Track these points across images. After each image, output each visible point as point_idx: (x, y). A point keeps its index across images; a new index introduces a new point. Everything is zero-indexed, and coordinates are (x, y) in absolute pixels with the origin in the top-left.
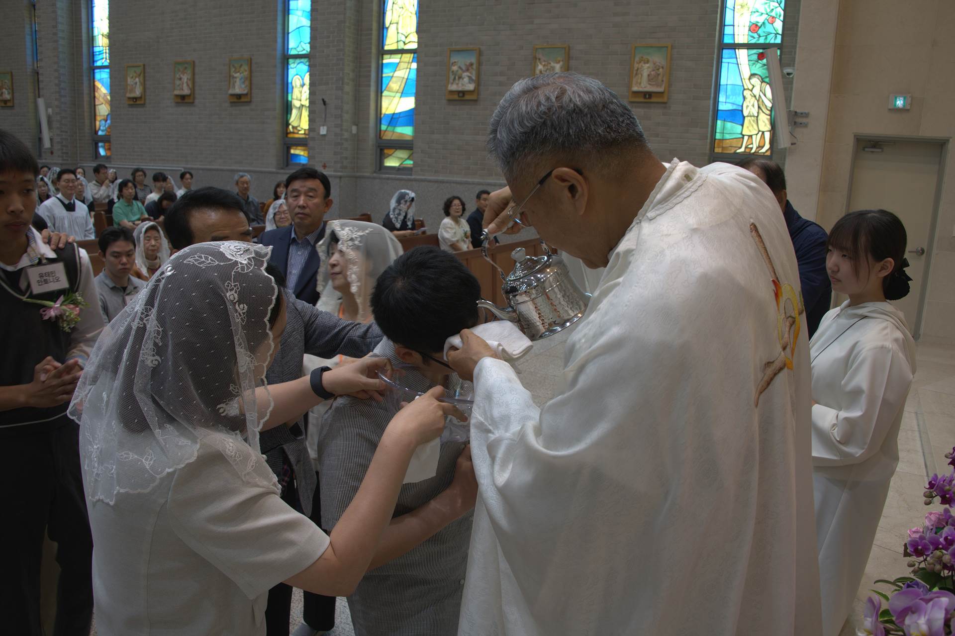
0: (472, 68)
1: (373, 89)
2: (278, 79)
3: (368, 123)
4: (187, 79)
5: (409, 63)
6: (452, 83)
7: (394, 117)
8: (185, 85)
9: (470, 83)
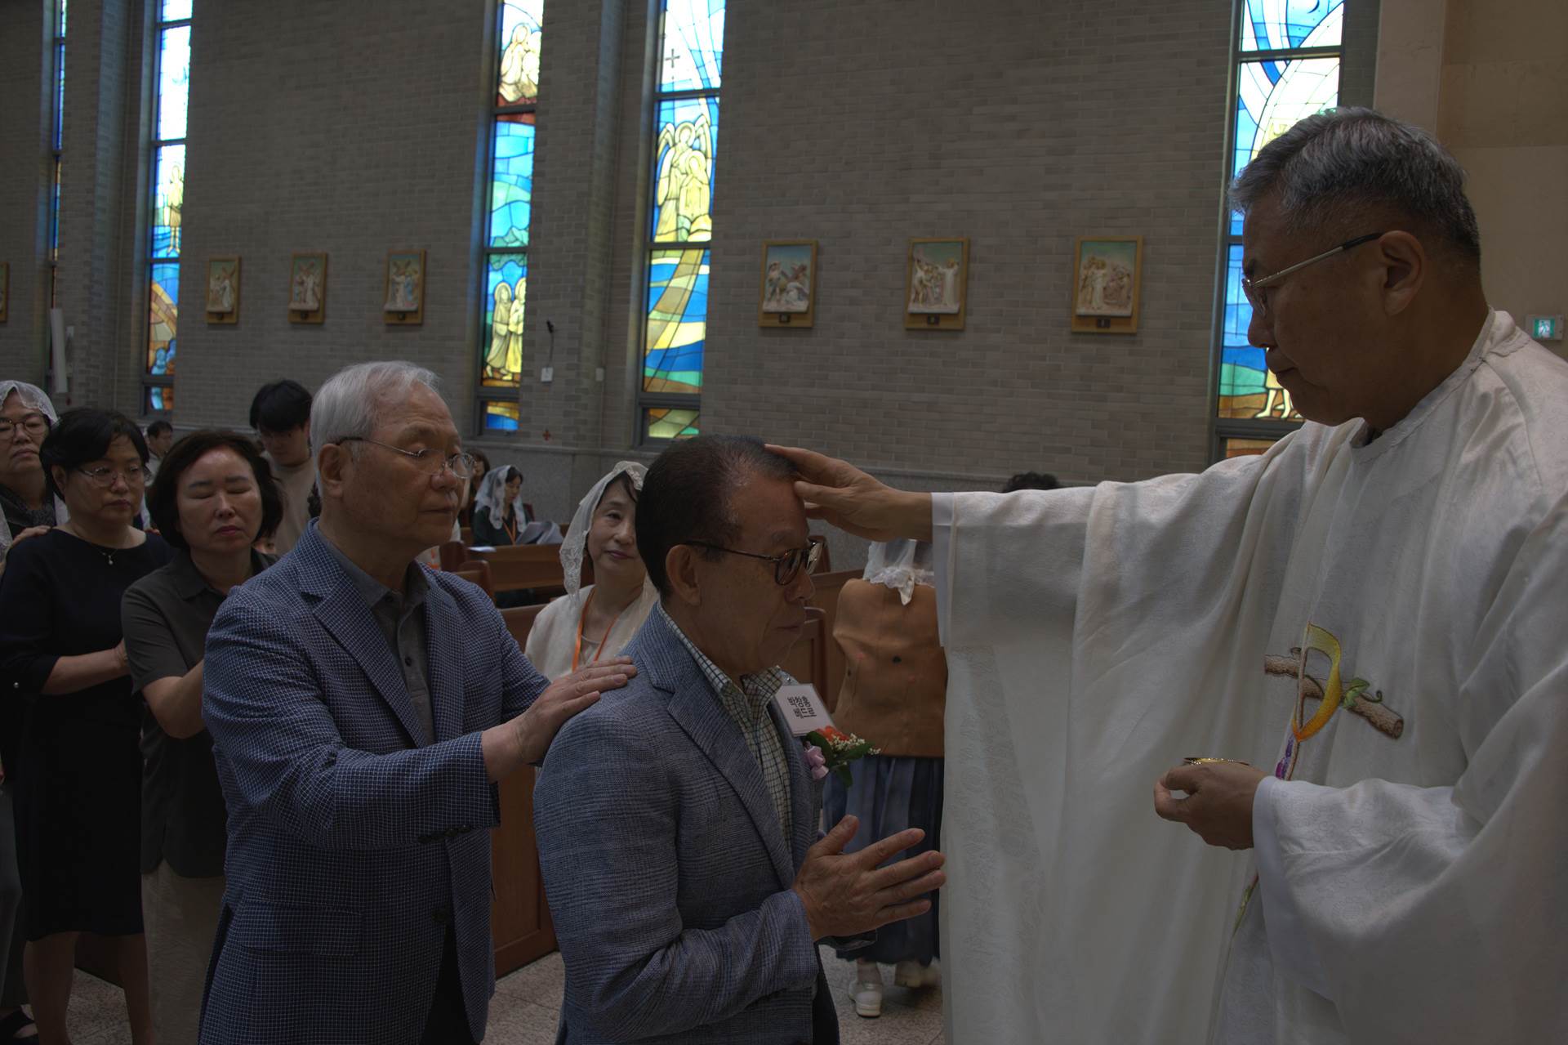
0: (805, 275)
1: (633, 306)
2: (471, 289)
3: (624, 363)
4: (314, 283)
5: (695, 264)
6: (769, 300)
7: (668, 355)
8: (309, 293)
9: (799, 299)
